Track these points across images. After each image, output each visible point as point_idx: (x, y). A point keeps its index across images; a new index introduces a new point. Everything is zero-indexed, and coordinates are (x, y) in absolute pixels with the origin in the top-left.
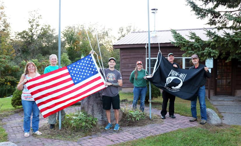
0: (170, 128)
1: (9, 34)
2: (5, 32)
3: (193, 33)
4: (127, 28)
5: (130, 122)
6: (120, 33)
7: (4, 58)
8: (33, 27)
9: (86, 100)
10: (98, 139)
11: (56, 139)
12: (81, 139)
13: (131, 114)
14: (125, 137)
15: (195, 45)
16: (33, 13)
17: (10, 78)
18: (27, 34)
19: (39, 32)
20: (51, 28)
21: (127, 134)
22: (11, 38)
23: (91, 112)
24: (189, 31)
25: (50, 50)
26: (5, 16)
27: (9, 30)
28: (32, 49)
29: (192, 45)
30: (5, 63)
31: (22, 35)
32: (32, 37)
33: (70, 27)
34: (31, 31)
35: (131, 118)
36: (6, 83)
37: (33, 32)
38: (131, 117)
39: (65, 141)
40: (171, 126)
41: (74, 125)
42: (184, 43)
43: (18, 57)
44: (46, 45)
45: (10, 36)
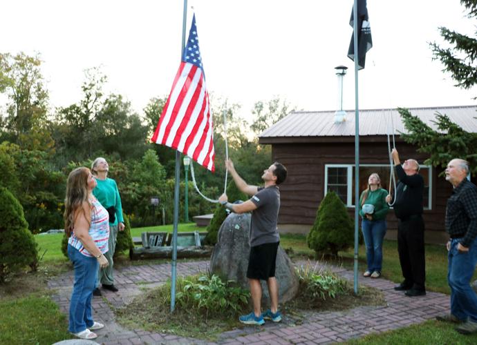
0: (406, 317)
1: (45, 112)
2: (39, 106)
3: (443, 116)
4: (270, 103)
5: (316, 301)
6: (257, 113)
7: (38, 157)
8: (91, 98)
9: (225, 251)
10: (261, 338)
11: (169, 334)
12: (222, 335)
13: (318, 283)
14: (316, 335)
15: (455, 142)
16: (92, 72)
17: (45, 195)
18: (78, 111)
19: (100, 108)
20: (124, 101)
21: (319, 329)
22: (49, 118)
23: (236, 277)
24: (434, 111)
25: (120, 143)
26: (40, 77)
27: (45, 104)
28: (86, 139)
29: (446, 141)
30: (37, 165)
31: (69, 113)
32: (86, 117)
33: (159, 100)
34: (86, 106)
35: (319, 293)
36: (38, 205)
37: (89, 107)
38: (318, 288)
39: (190, 338)
40: (405, 312)
41: (203, 302)
42: (429, 136)
43: (59, 155)
44: (112, 134)
45: (47, 114)
